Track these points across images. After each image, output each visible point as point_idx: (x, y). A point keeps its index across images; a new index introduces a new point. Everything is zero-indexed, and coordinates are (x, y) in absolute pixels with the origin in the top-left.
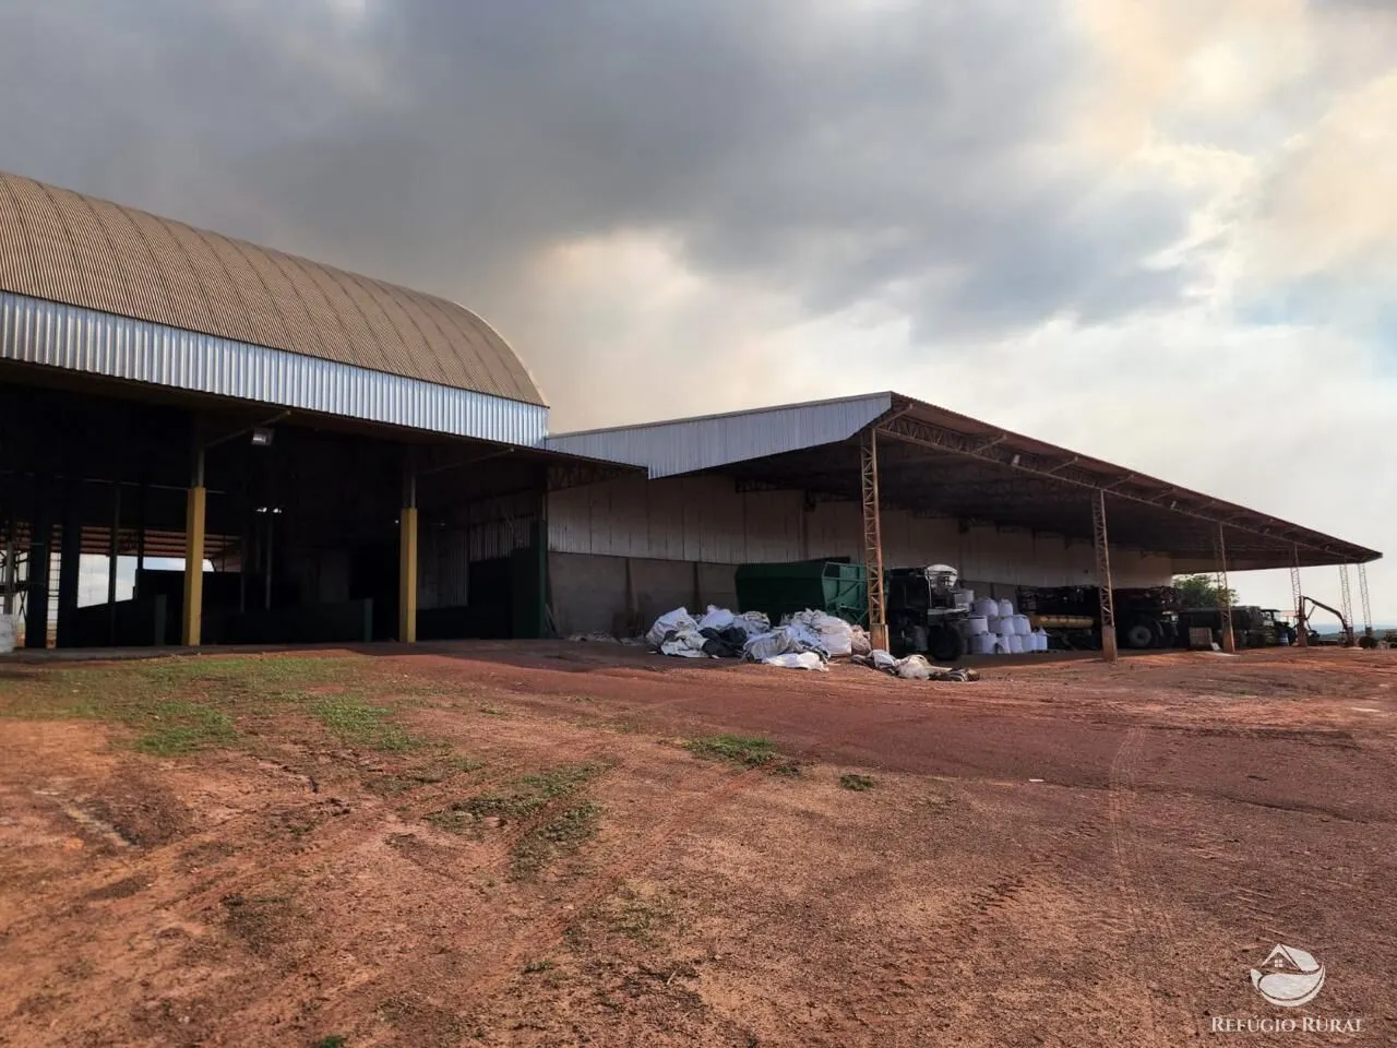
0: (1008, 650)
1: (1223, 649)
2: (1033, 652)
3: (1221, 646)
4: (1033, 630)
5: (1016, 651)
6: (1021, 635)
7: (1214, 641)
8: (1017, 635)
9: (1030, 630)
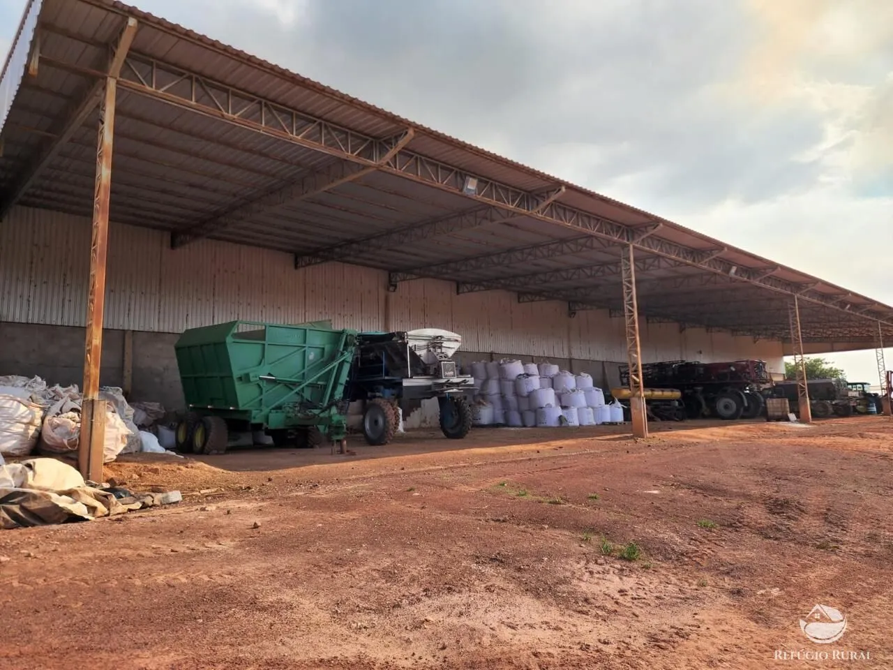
0: (575, 421)
1: (800, 419)
2: (604, 424)
3: (798, 417)
4: (607, 402)
5: (585, 423)
6: (593, 408)
7: (791, 412)
8: (588, 407)
9: (603, 401)
